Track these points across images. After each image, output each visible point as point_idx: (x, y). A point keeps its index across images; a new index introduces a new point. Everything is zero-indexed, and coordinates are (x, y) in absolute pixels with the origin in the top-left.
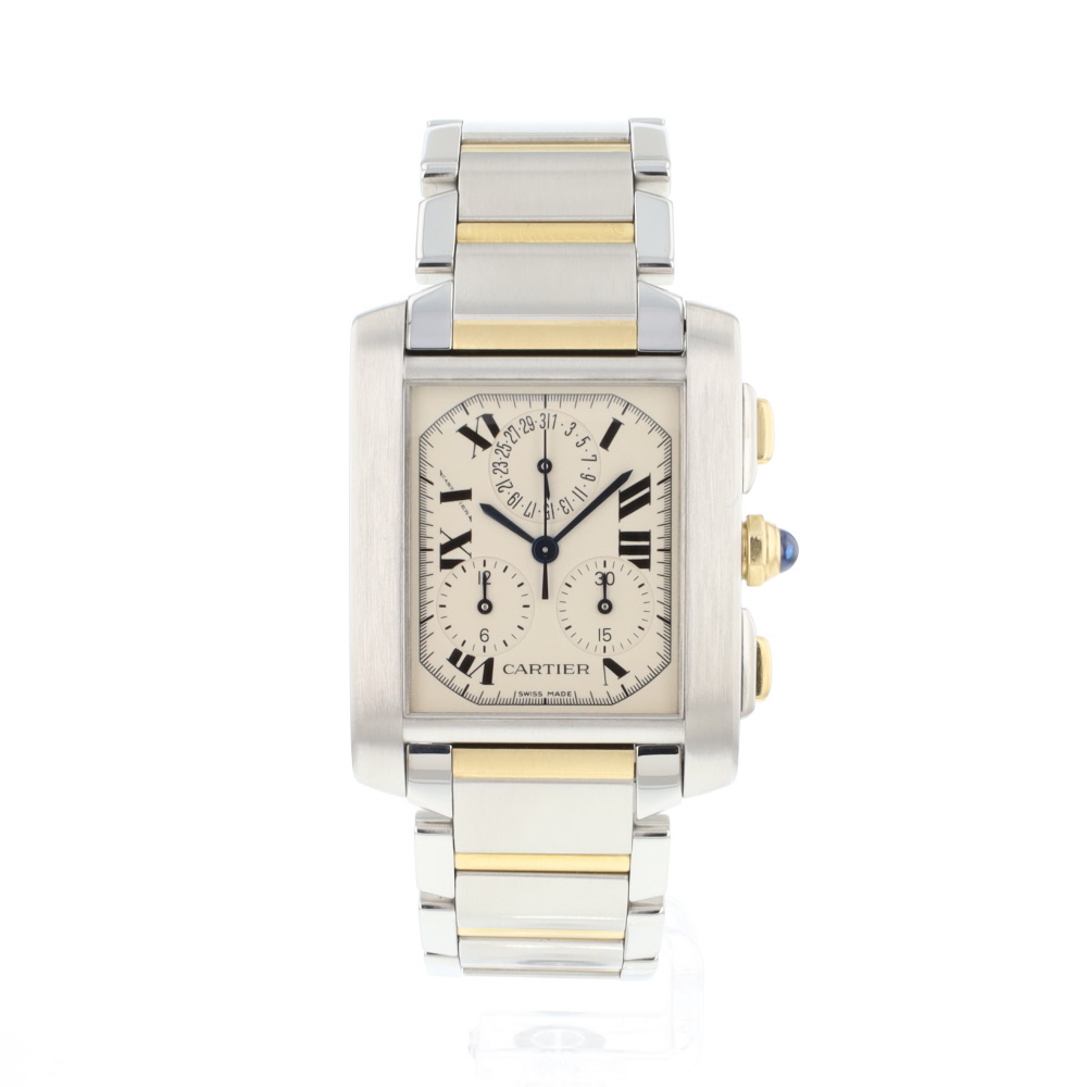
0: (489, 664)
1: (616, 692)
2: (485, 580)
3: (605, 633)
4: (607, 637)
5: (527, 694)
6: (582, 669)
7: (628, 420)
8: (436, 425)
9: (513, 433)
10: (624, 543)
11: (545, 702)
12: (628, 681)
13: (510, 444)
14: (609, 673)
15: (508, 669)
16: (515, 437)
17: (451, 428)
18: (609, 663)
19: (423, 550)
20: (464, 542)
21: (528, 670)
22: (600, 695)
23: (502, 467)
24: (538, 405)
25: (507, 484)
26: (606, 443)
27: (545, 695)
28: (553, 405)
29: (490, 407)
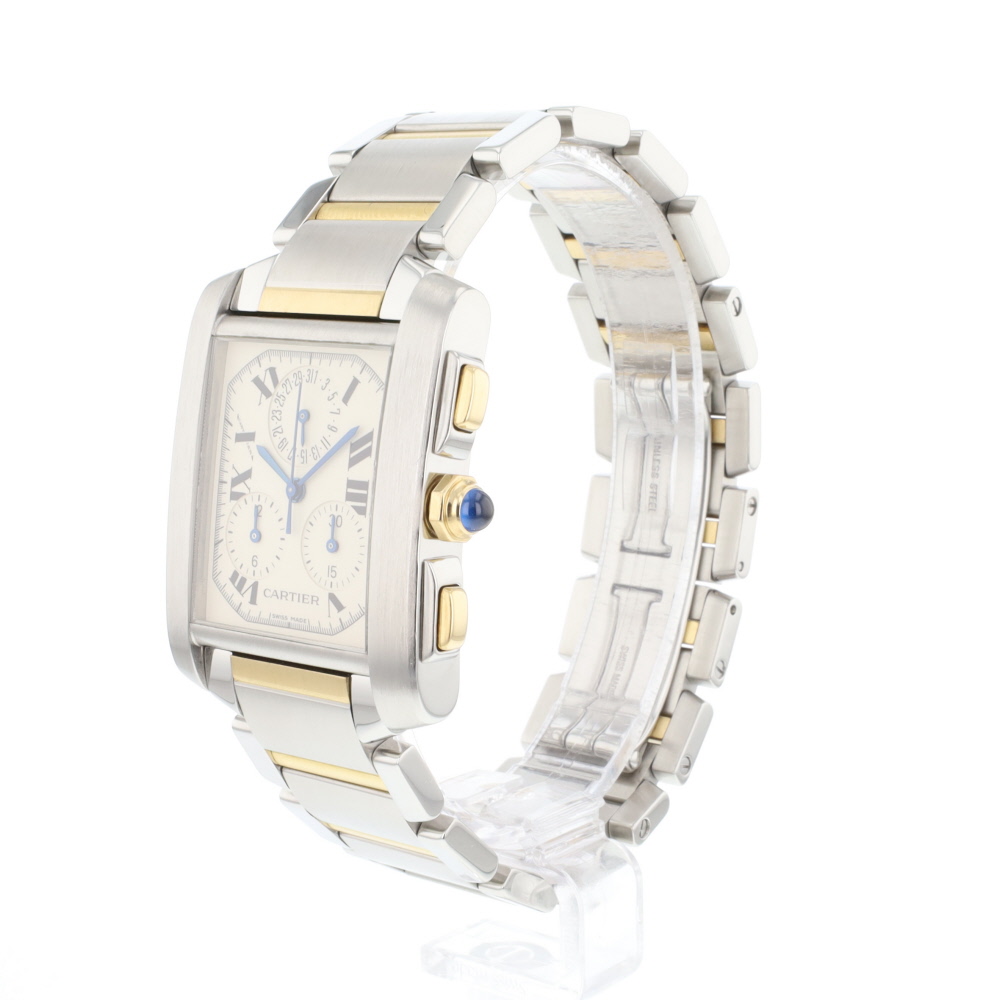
0: (255, 586)
1: (336, 624)
2: (257, 514)
3: (332, 570)
4: (333, 574)
5: (277, 617)
6: (315, 600)
7: (364, 378)
8: (238, 376)
9: (288, 385)
10: (351, 490)
11: (289, 626)
12: (345, 615)
13: (285, 394)
14: (332, 605)
15: (268, 593)
16: (289, 389)
17: (248, 378)
18: (333, 598)
19: (222, 482)
20: (246, 479)
21: (279, 596)
22: (325, 625)
23: (277, 414)
24: (306, 361)
25: (279, 430)
26: (346, 400)
27: (289, 620)
28: (315, 361)
29: (275, 362)
